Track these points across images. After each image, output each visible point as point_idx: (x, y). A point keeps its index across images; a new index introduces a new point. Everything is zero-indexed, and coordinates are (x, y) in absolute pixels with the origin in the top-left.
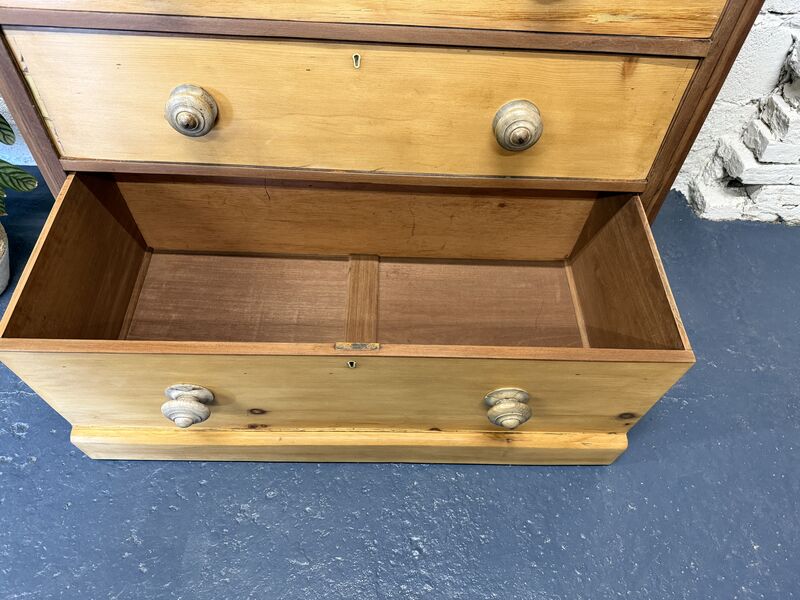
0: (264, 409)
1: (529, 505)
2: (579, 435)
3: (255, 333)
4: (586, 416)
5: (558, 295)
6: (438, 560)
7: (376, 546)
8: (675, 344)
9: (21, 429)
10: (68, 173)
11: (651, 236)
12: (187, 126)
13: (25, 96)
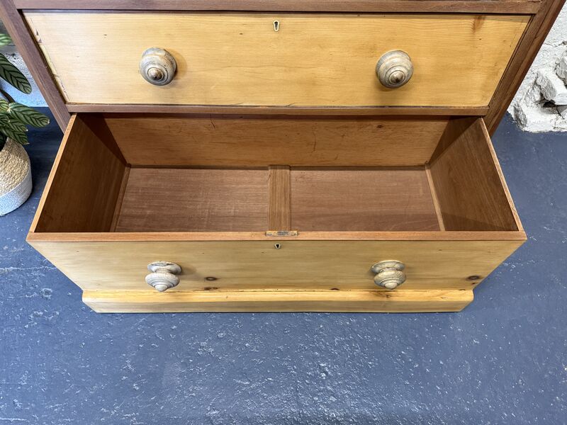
0: (215, 276)
1: (402, 341)
2: (439, 292)
3: (205, 223)
4: (445, 278)
5: (421, 191)
6: (339, 380)
7: (295, 370)
8: (511, 227)
9: (47, 293)
10: (72, 114)
11: (492, 148)
12: (156, 78)
13: (40, 60)
